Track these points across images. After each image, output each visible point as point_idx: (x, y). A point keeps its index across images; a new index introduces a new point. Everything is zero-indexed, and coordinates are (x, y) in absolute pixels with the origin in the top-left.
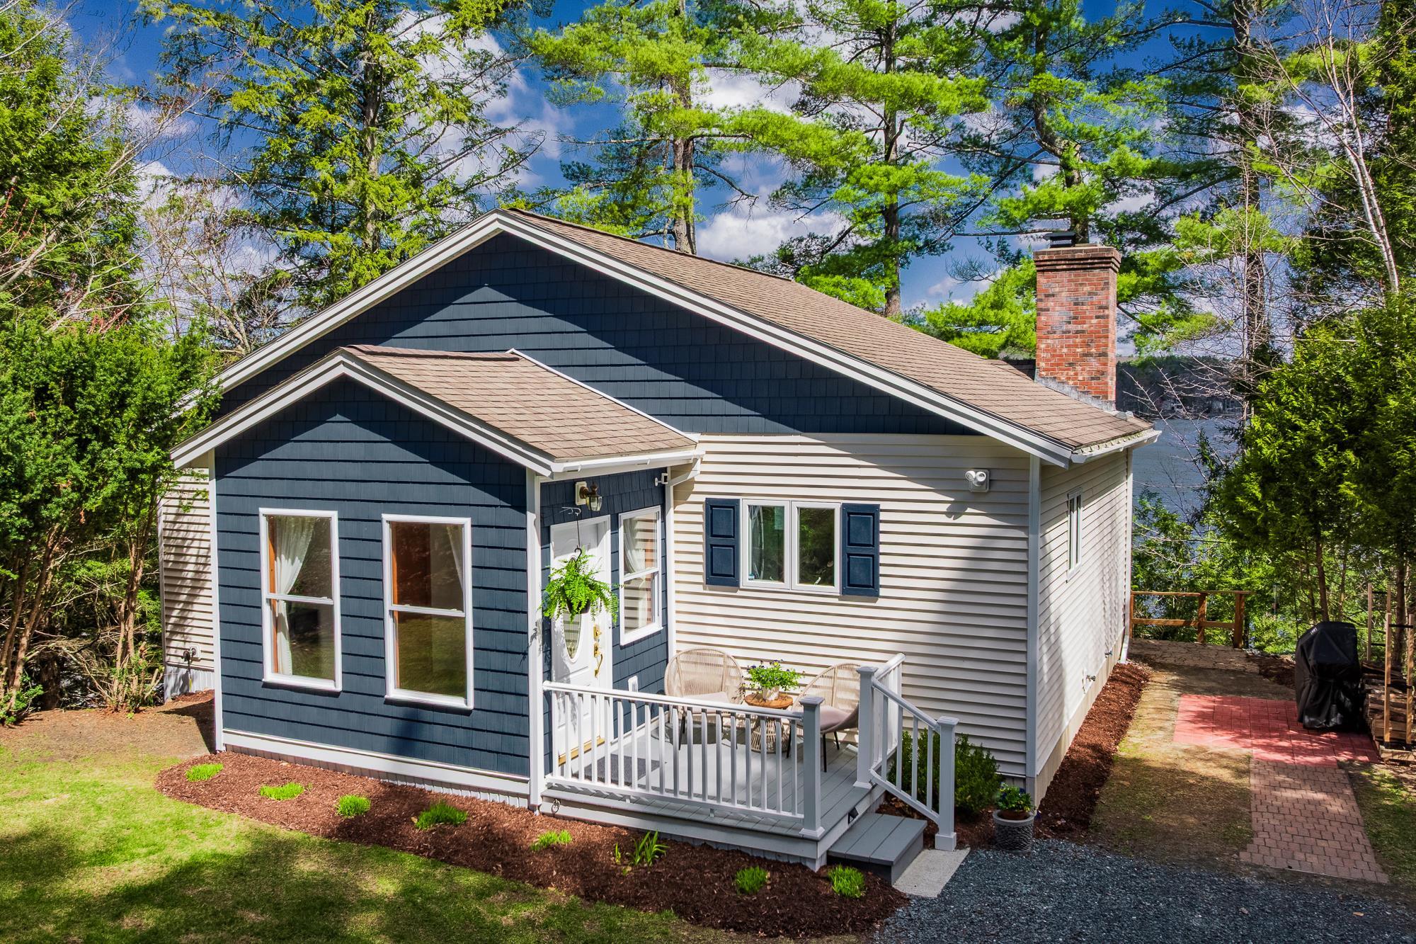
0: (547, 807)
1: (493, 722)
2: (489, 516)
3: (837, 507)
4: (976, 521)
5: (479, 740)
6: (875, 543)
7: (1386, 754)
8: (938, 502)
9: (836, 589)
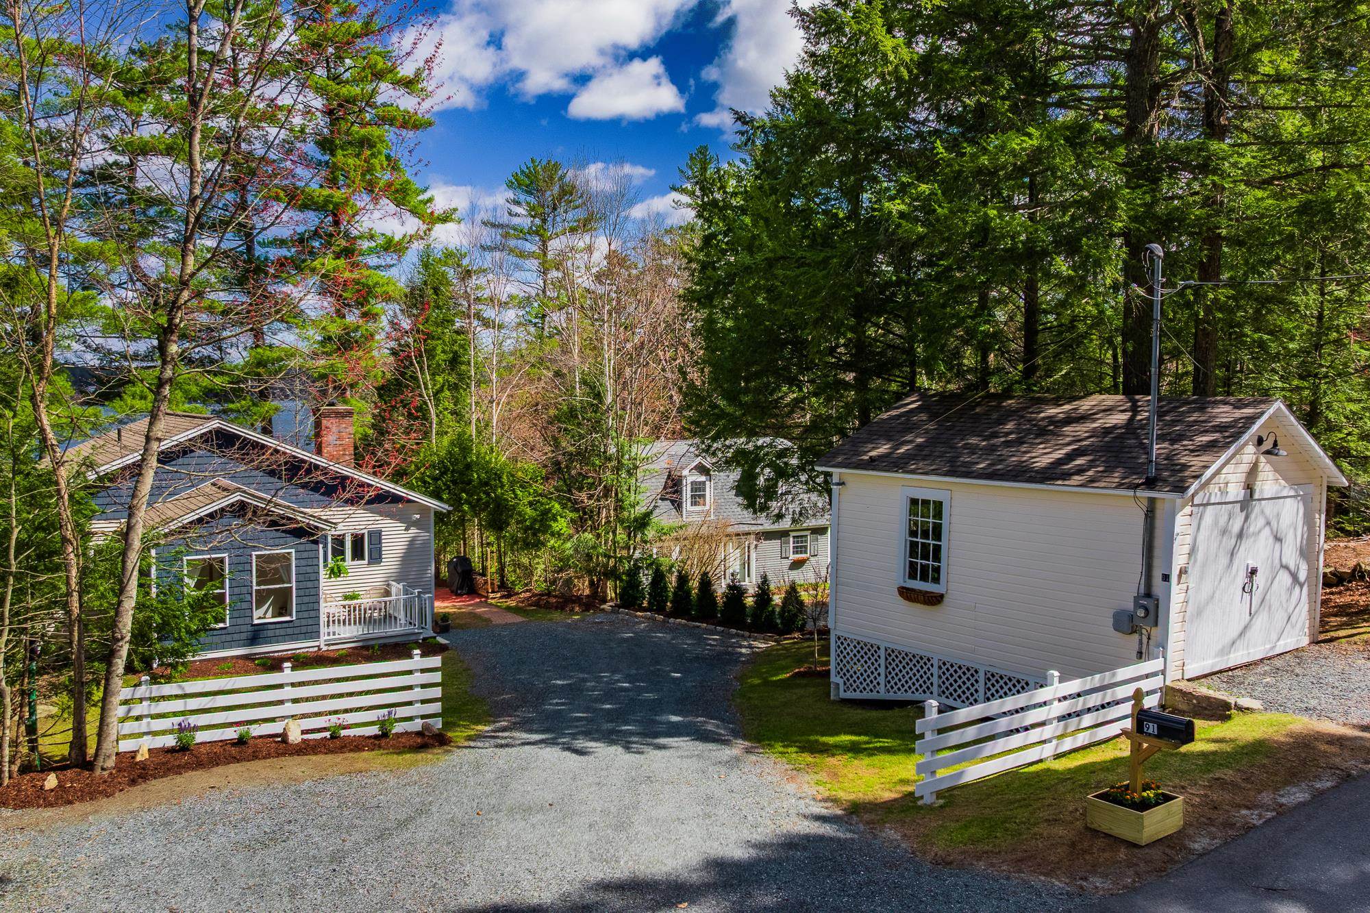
0: (325, 648)
1: (304, 622)
2: (301, 548)
3: (365, 531)
4: (413, 531)
5: (297, 631)
6: (380, 543)
7: (491, 595)
8: (402, 526)
9: (366, 562)
